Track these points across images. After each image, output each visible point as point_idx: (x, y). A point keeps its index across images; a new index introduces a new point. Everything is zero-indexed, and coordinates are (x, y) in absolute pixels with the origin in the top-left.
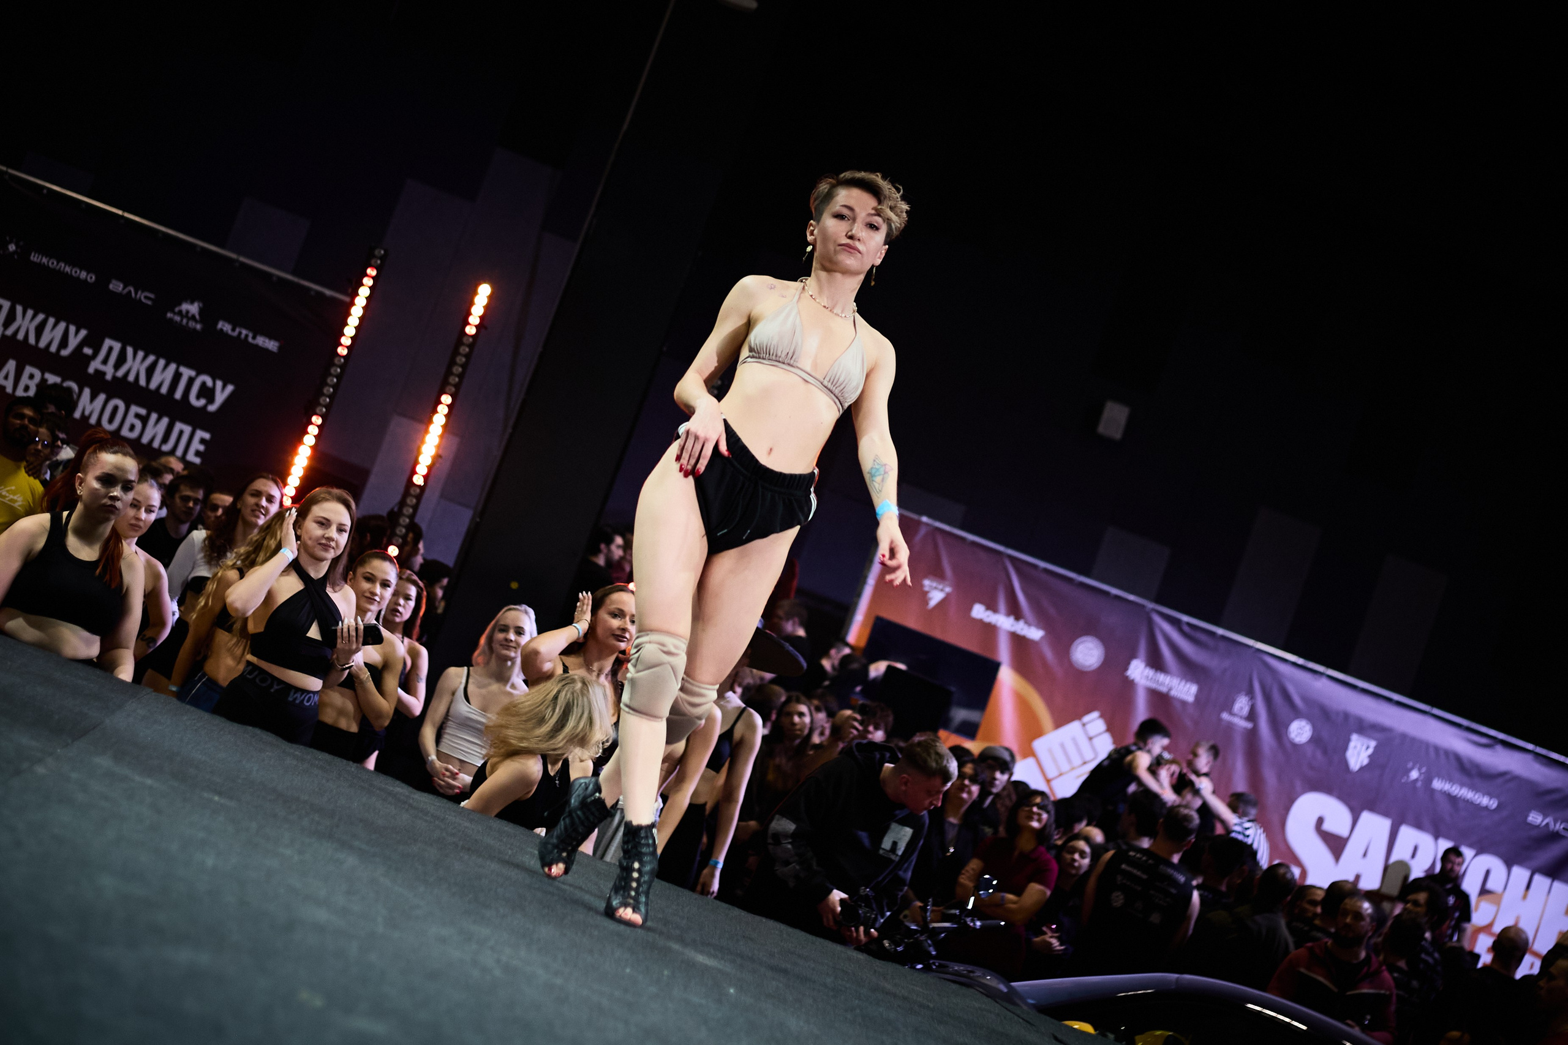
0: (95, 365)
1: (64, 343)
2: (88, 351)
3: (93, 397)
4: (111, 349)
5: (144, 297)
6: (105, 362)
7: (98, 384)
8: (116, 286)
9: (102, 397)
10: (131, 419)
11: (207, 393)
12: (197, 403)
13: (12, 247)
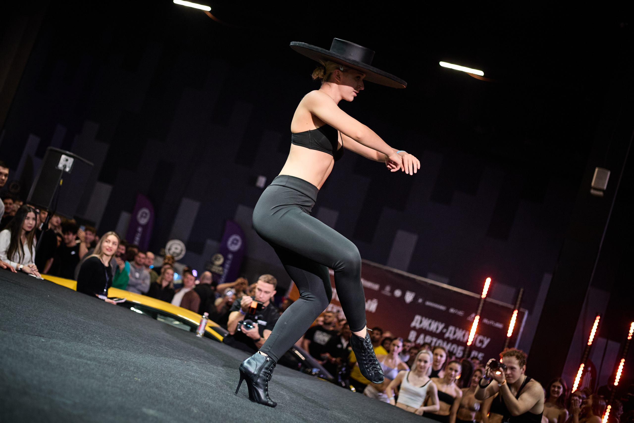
0: (447, 335)
1: (437, 328)
2: (444, 331)
3: (448, 344)
4: (451, 331)
5: (461, 313)
6: (450, 333)
7: (448, 340)
8: (452, 310)
9: (449, 345)
10: (459, 351)
11: (482, 342)
12: (478, 345)
13: (420, 301)
